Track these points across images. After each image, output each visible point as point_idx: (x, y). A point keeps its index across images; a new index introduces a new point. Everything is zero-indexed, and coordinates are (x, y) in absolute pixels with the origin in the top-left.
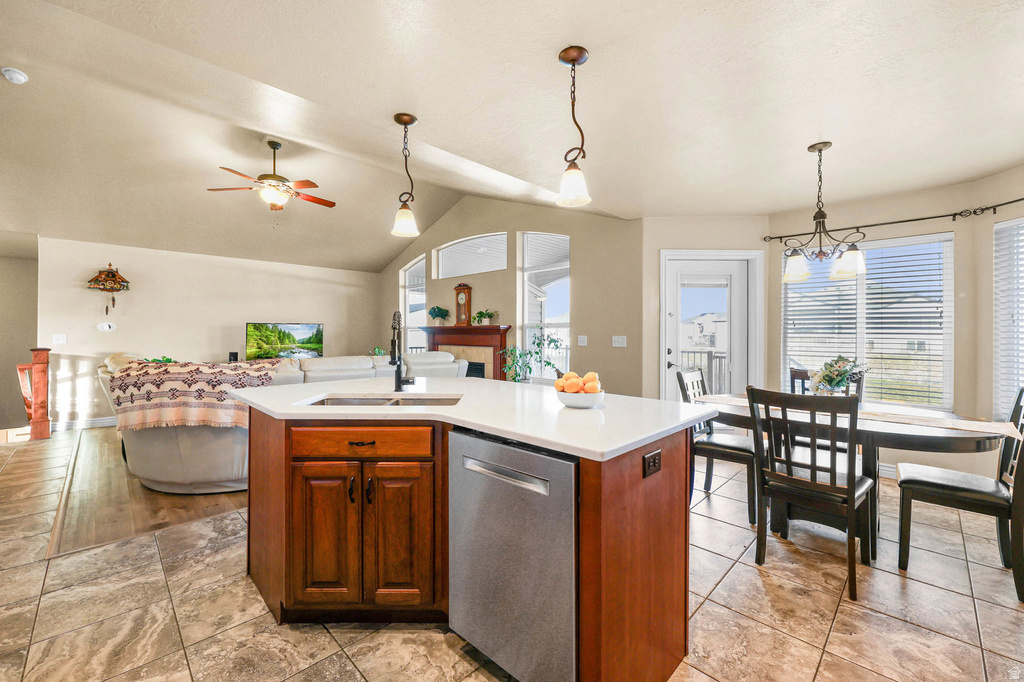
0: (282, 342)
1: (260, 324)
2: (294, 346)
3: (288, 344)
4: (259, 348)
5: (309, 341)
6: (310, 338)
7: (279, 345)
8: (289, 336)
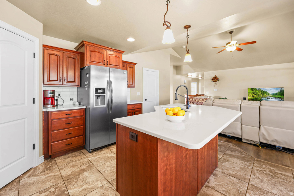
0: (263, 95)
1: (253, 88)
2: (269, 96)
3: (265, 95)
4: (253, 97)
5: (276, 94)
6: (277, 93)
7: (262, 96)
8: (266, 92)
